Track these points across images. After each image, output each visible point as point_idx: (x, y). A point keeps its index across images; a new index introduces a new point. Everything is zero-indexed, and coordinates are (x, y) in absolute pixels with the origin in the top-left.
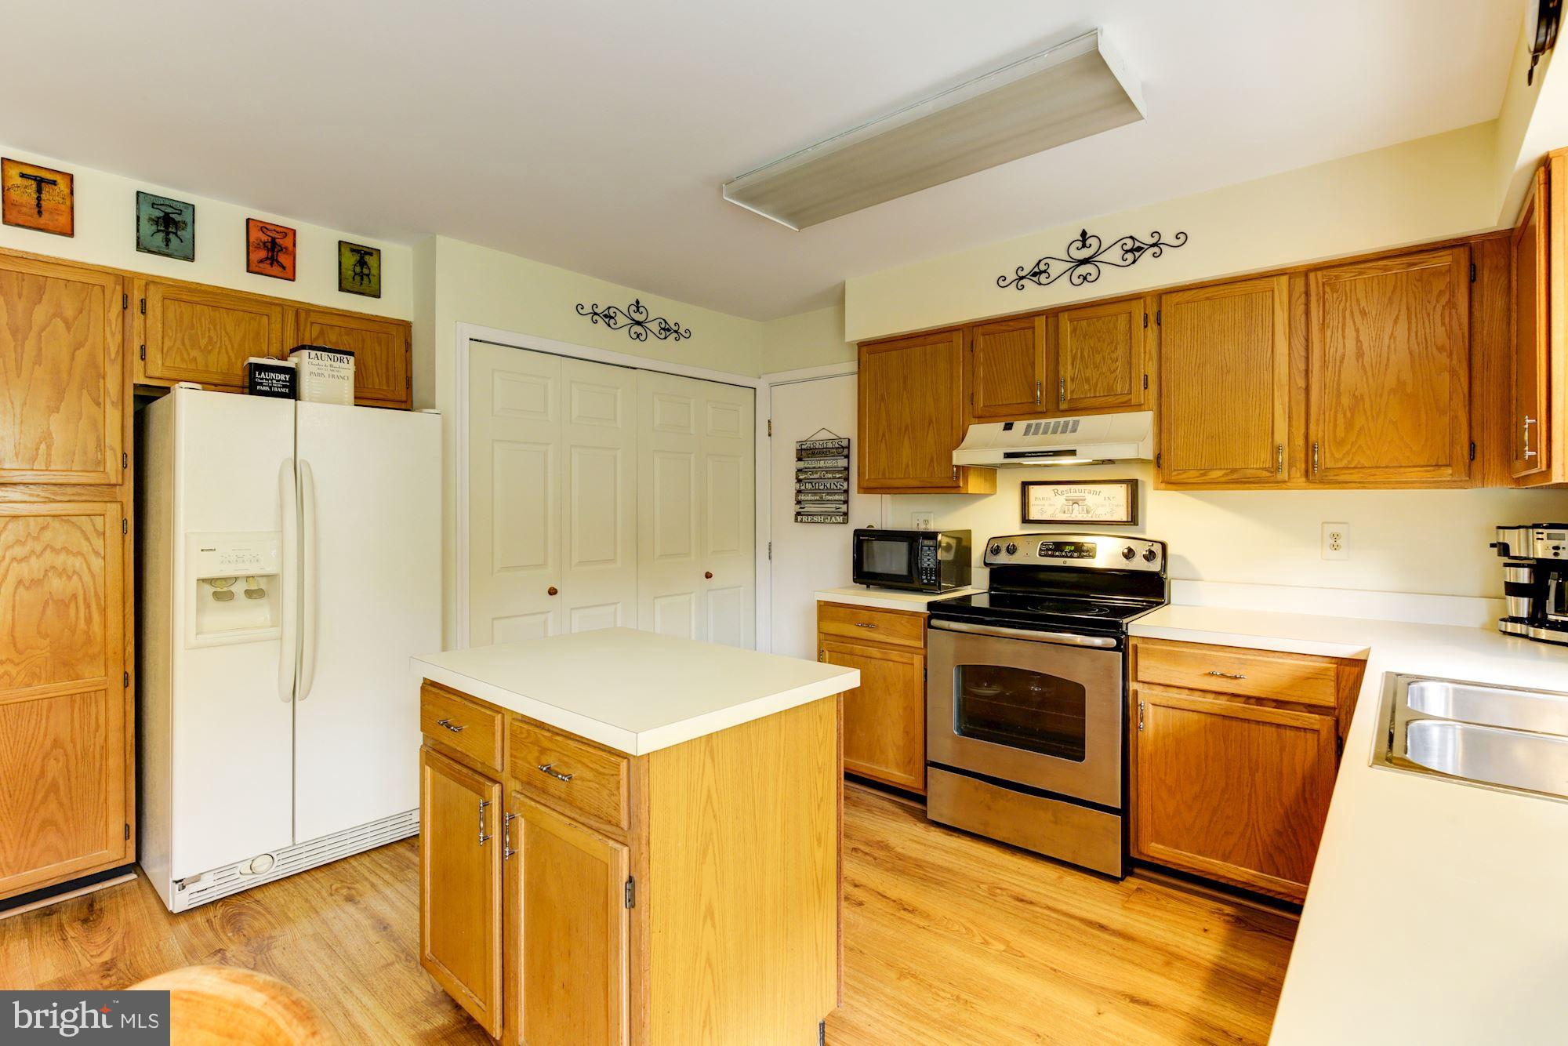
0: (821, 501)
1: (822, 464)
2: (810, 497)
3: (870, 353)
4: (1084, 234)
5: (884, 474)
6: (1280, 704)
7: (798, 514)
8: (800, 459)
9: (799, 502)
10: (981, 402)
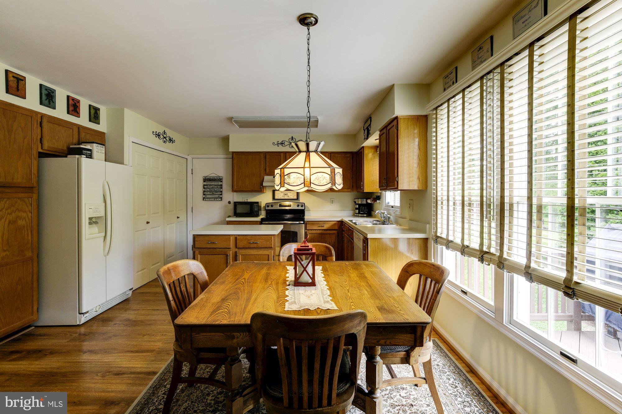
0: (213, 194)
1: (213, 183)
2: (209, 193)
3: (236, 155)
4: (292, 137)
5: (240, 187)
6: (329, 230)
7: (204, 198)
8: (204, 182)
9: (204, 195)
10: (268, 171)
